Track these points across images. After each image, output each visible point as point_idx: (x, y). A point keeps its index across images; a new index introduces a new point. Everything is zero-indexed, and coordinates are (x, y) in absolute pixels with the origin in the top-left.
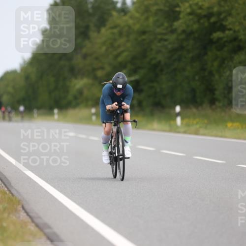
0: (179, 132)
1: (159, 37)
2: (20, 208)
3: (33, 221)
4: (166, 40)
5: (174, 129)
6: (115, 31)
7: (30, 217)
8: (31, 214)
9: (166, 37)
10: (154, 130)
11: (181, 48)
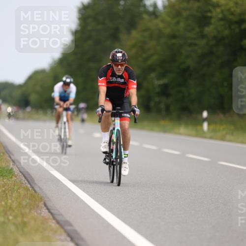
0: (205, 137)
1: (190, 41)
2: (41, 204)
3: (54, 218)
4: (196, 45)
5: (202, 135)
6: (146, 34)
7: (52, 214)
8: (52, 211)
9: (197, 42)
10: (180, 134)
11: (211, 53)
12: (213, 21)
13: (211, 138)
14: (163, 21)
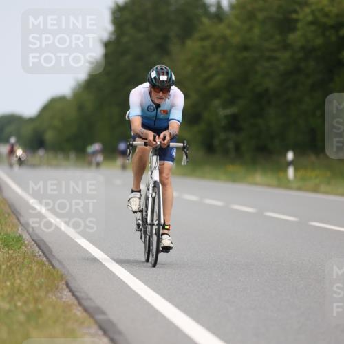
0: (290, 188)
1: (267, 54)
2: (62, 285)
3: (80, 304)
4: (276, 59)
5: (286, 185)
6: (207, 43)
7: (77, 298)
8: (77, 294)
9: (278, 54)
10: (256, 184)
11: (298, 70)
12: (299, 25)
13: (299, 189)
14: (230, 26)
